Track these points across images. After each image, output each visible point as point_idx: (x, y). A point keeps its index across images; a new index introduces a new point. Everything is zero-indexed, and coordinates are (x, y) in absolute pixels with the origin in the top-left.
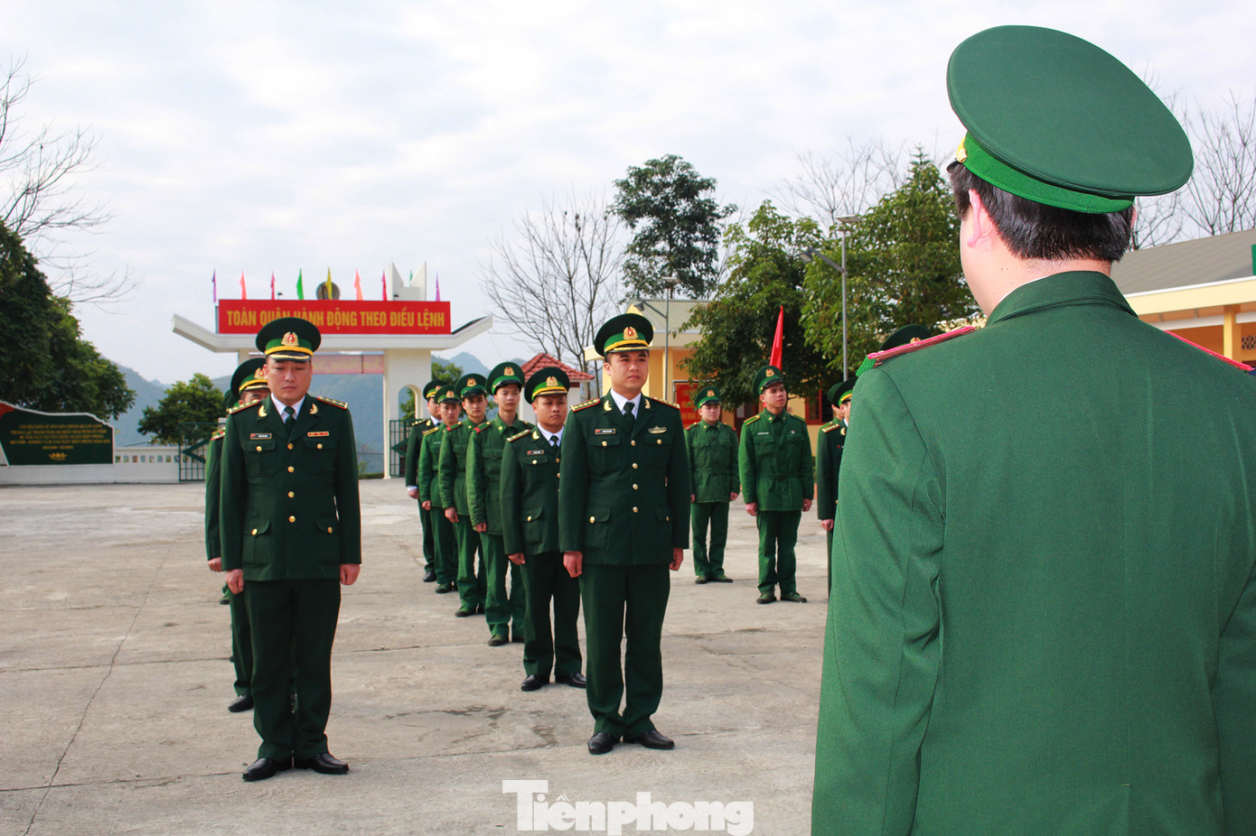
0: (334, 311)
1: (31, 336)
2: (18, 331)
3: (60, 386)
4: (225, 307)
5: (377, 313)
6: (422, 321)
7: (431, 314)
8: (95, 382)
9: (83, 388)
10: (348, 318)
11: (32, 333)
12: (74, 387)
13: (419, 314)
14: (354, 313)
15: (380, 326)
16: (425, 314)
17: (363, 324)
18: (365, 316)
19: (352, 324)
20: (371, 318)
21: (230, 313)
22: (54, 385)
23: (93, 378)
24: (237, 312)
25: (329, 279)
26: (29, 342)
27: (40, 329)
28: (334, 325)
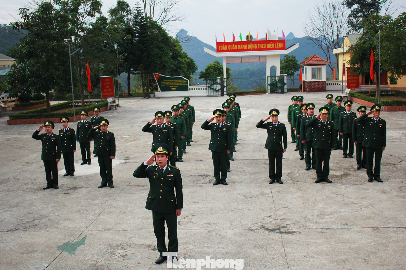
0: (250, 44)
1: (166, 55)
2: (162, 54)
3: (176, 66)
4: (218, 44)
5: (263, 44)
6: (277, 46)
7: (279, 44)
8: (186, 64)
9: (182, 67)
10: (254, 46)
11: (166, 54)
12: (180, 66)
13: (276, 44)
14: (256, 45)
15: (264, 48)
16: (278, 44)
17: (259, 48)
18: (259, 45)
19: (256, 48)
20: (261, 46)
21: (220, 46)
22: (174, 66)
23: (185, 63)
24: (222, 46)
25: (249, 34)
26: (165, 57)
27: (168, 53)
28: (250, 49)
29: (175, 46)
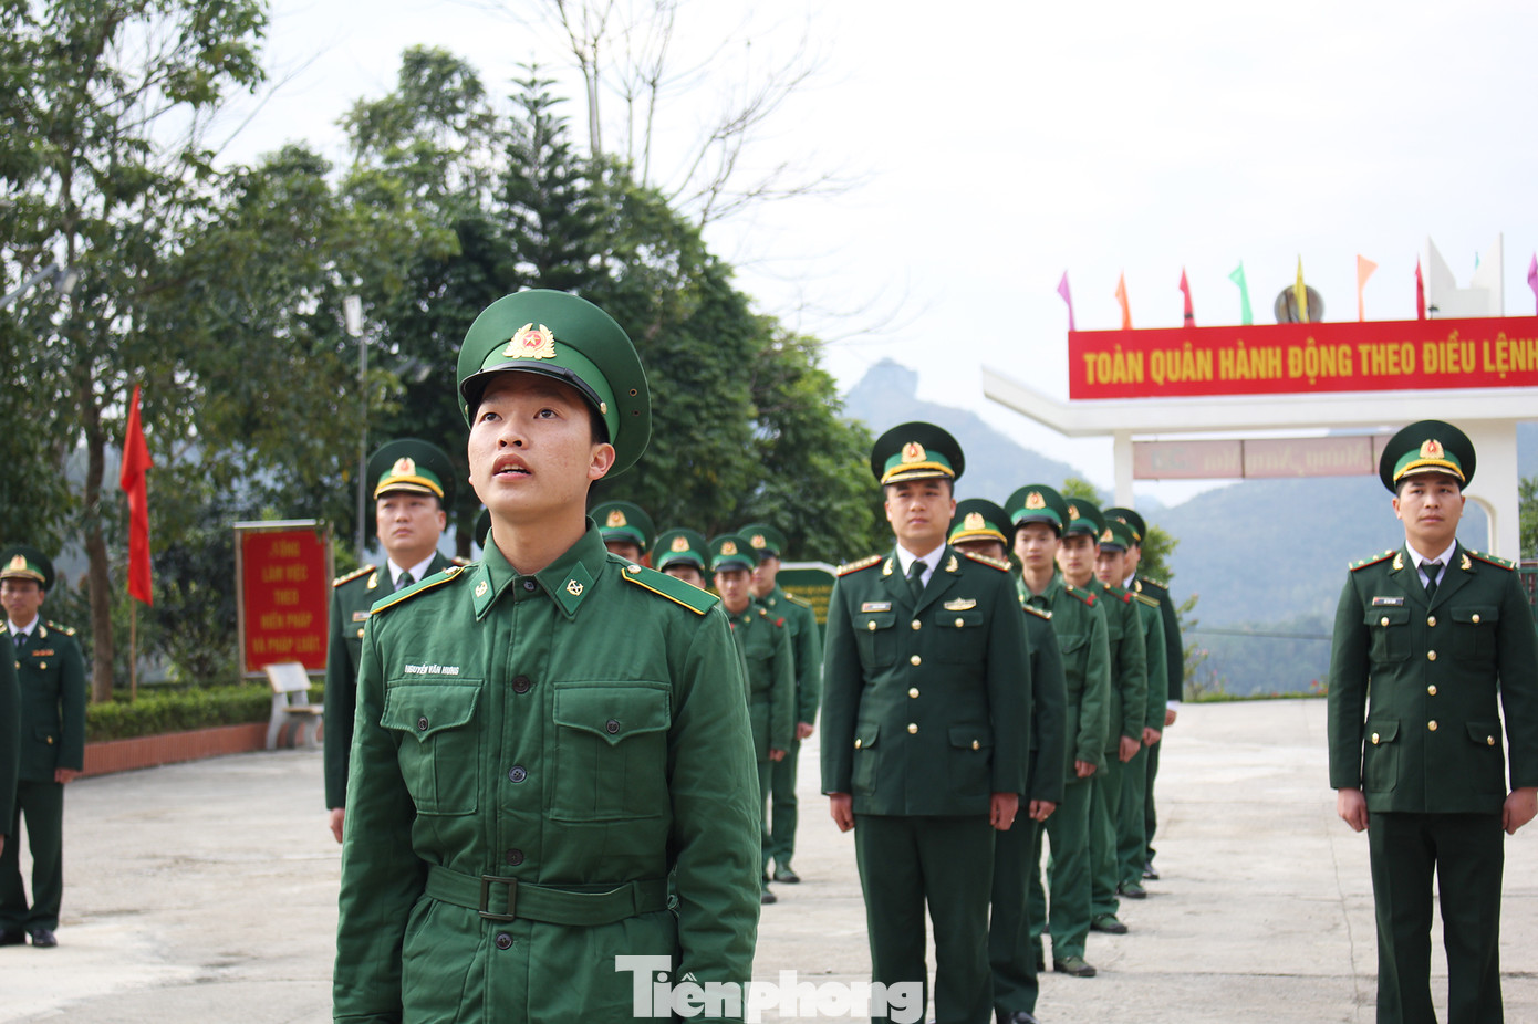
0: (1303, 346)
1: (717, 417)
2: (690, 407)
3: (795, 510)
4: (1082, 344)
5: (1393, 347)
6: (1493, 360)
7: (1513, 344)
8: (862, 501)
9: (837, 516)
10: (1334, 360)
11: (717, 411)
12: (823, 512)
13: (1486, 345)
14: (1346, 349)
15: (1402, 375)
16: (1499, 345)
17: (1365, 371)
18: (1370, 355)
19: (1343, 373)
20: (1382, 358)
21: (1089, 358)
22: (784, 508)
23: (861, 494)
24: (1104, 356)
25: (1300, 279)
26: (711, 428)
27: (734, 404)
28: (1305, 377)
29: (795, 376)
